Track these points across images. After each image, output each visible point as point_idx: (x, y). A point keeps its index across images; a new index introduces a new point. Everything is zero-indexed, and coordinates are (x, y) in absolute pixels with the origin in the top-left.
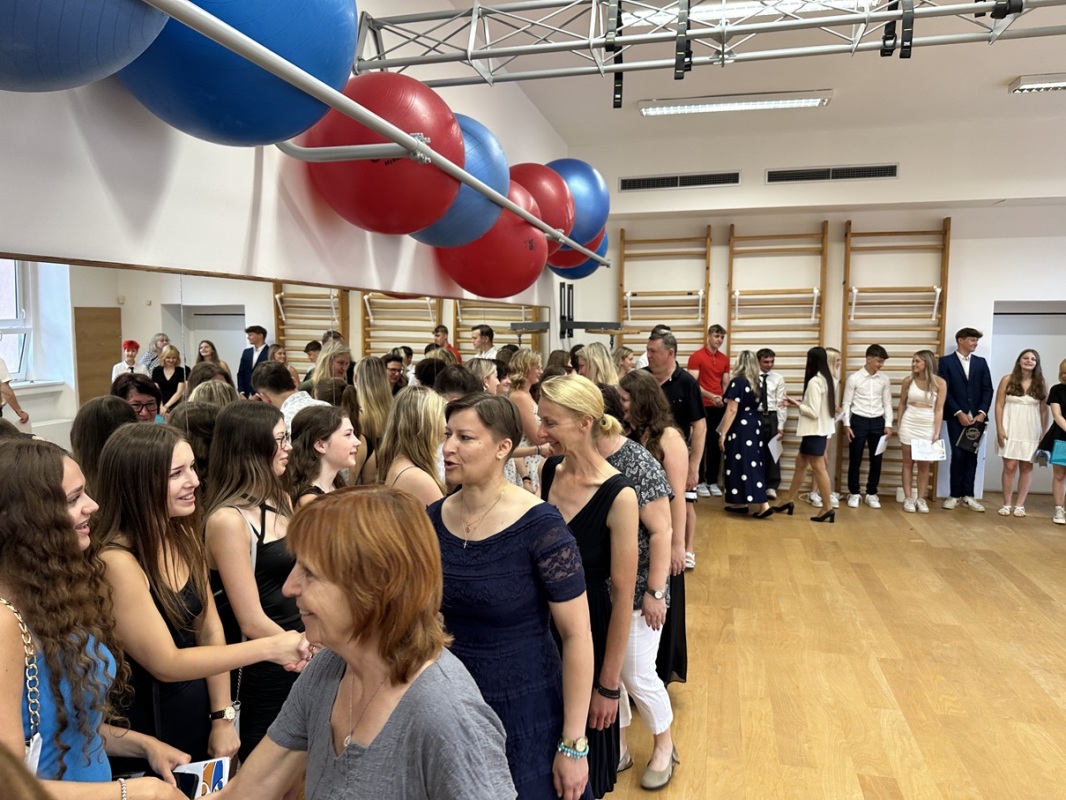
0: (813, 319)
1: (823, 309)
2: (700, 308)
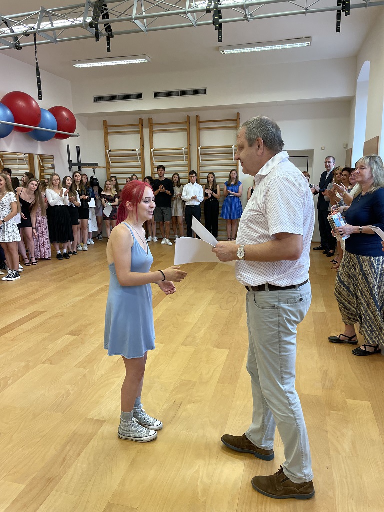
0: (185, 162)
1: (189, 157)
2: (139, 157)
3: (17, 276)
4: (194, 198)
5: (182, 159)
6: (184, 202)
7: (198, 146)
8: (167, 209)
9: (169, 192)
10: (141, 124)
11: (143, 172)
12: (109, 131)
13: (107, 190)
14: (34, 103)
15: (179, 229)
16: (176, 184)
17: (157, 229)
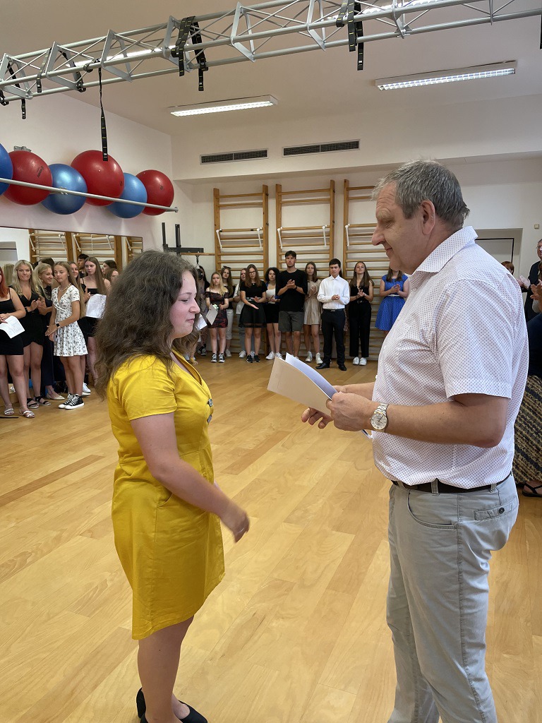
0: (325, 246)
1: (331, 239)
2: (260, 239)
3: (79, 402)
4: (335, 299)
5: (321, 243)
6: (321, 304)
7: (346, 223)
8: (298, 314)
9: (300, 289)
10: (265, 193)
11: (266, 261)
12: (220, 203)
13: (214, 285)
14: (115, 166)
15: (312, 343)
16: (311, 278)
17: (282, 342)
